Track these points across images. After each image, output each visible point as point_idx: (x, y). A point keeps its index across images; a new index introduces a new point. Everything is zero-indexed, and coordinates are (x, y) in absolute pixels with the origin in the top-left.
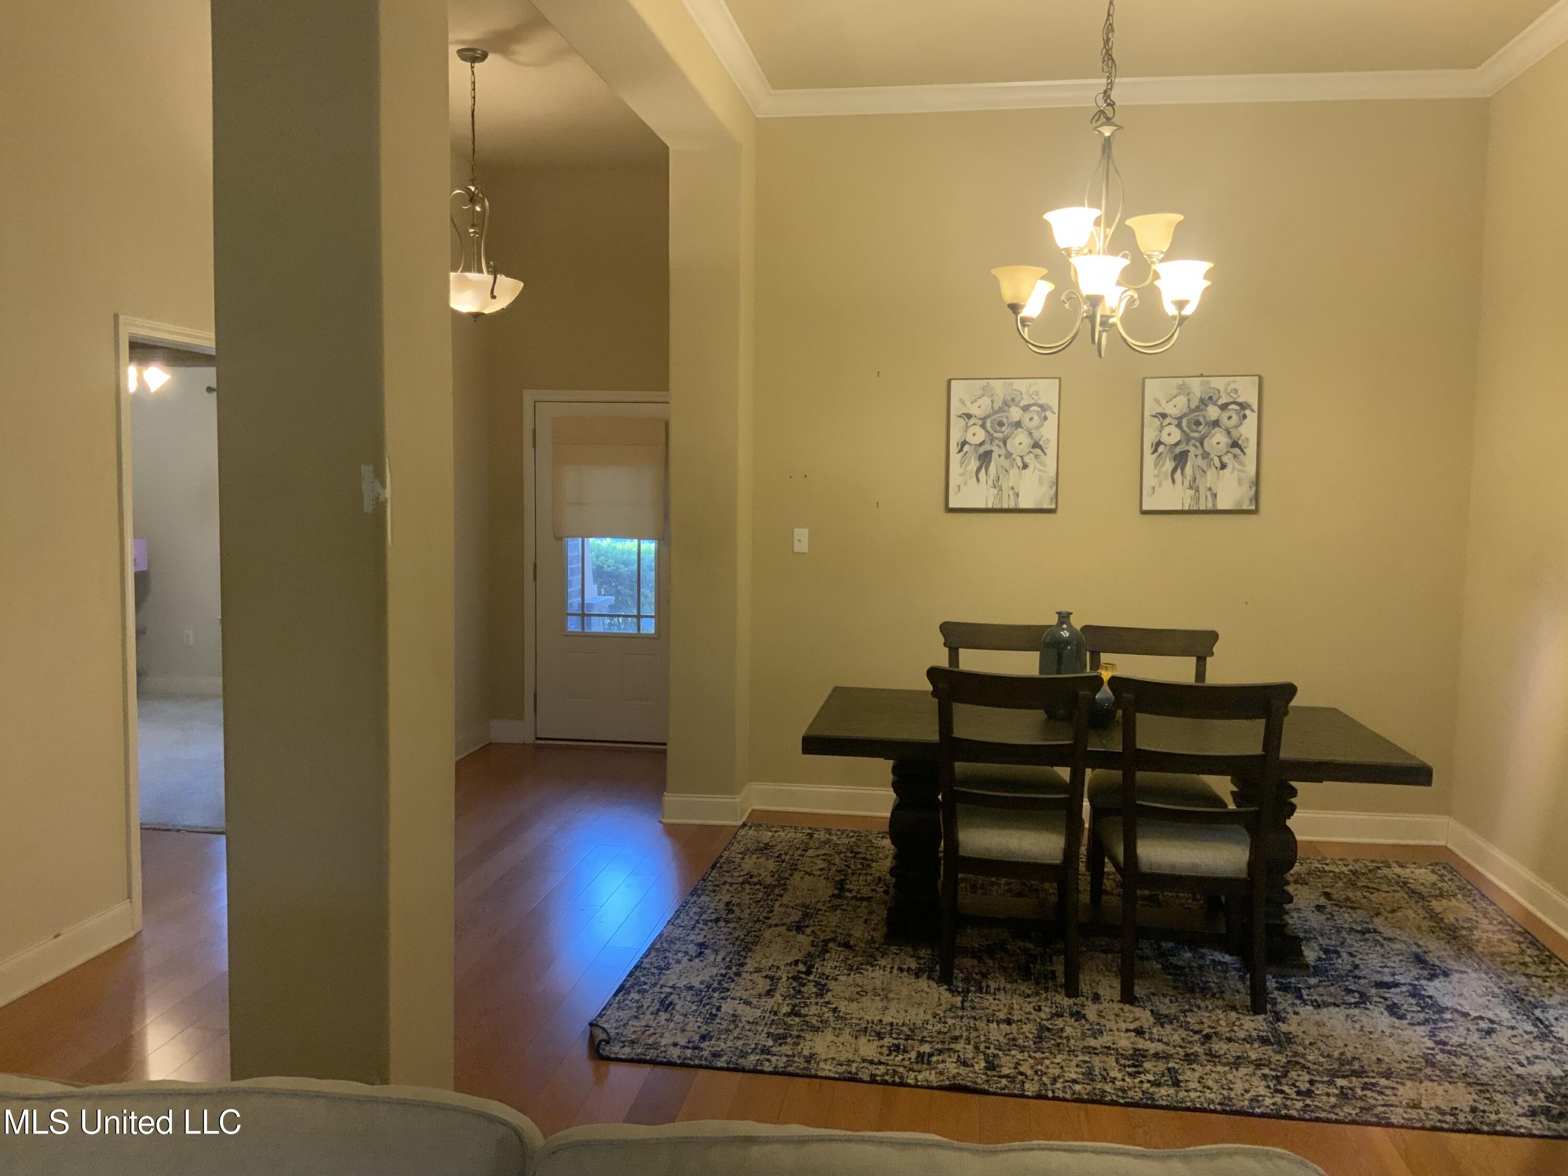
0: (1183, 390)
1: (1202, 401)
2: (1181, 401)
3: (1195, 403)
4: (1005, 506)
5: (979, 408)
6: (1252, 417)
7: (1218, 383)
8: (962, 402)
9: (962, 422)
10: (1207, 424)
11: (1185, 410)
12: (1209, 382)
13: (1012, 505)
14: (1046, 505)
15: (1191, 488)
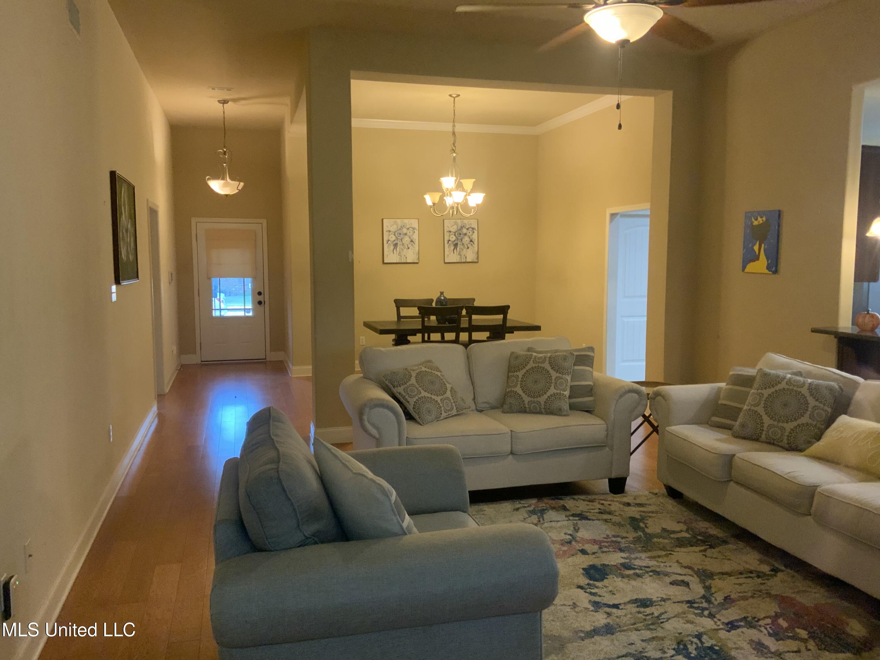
0: (456, 223)
1: (461, 227)
2: (455, 227)
3: (459, 228)
4: (403, 262)
5: (393, 228)
6: (476, 232)
7: (466, 221)
8: (387, 226)
9: (388, 233)
10: (463, 234)
11: (457, 230)
12: (463, 221)
13: (405, 261)
14: (416, 261)
15: (459, 255)
